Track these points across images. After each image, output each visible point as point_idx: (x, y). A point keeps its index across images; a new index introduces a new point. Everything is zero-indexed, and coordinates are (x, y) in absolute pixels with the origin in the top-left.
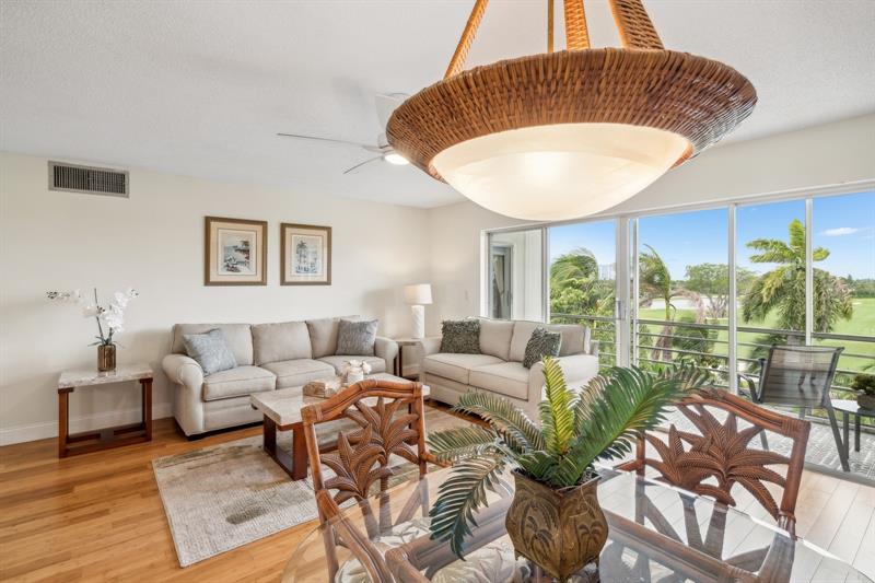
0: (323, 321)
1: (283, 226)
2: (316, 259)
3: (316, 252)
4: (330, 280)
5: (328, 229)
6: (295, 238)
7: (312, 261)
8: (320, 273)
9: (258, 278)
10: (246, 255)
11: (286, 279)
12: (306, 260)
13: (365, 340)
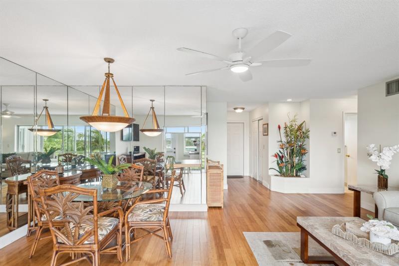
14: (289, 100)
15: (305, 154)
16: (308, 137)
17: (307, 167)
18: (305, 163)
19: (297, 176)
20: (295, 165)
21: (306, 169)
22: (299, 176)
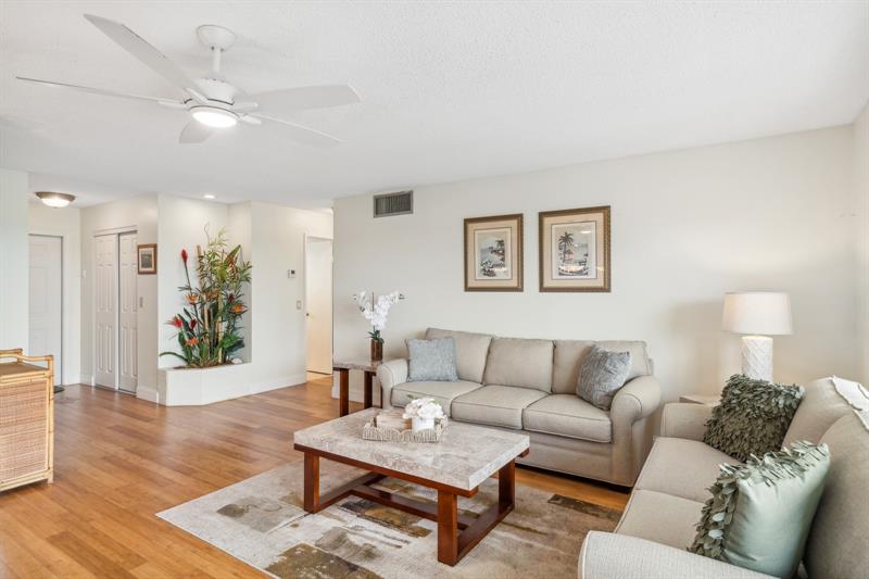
0: (574, 344)
1: (542, 215)
2: (587, 255)
3: (586, 246)
4: (609, 285)
5: (605, 210)
6: (557, 229)
7: (582, 258)
8: (592, 275)
9: (514, 284)
10: (501, 257)
11: (547, 284)
12: (571, 256)
13: (599, 383)
14: (209, 197)
15: (240, 314)
16: (248, 280)
17: (245, 342)
18: (240, 334)
19: (225, 362)
20: (220, 339)
21: (243, 346)
22: (230, 363)
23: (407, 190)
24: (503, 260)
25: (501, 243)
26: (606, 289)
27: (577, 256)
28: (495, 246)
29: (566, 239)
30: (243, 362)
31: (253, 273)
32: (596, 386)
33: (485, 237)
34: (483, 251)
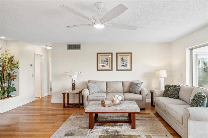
0: (127, 81)
1: (117, 53)
2: (127, 63)
3: (127, 61)
4: (132, 69)
5: (131, 53)
6: (120, 57)
7: (126, 63)
8: (128, 67)
9: (110, 69)
10: (107, 62)
11: (118, 69)
12: (124, 63)
13: (137, 89)
15: (13, 79)
19: (8, 97)
20: (6, 89)
21: (16, 90)
22: (10, 97)
23: (79, 44)
24: (107, 63)
25: (107, 59)
26: (131, 70)
27: (125, 63)
28: (105, 60)
29: (123, 59)
30: (15, 96)
31: (20, 65)
32: (137, 90)
33: (102, 57)
34: (102, 61)
